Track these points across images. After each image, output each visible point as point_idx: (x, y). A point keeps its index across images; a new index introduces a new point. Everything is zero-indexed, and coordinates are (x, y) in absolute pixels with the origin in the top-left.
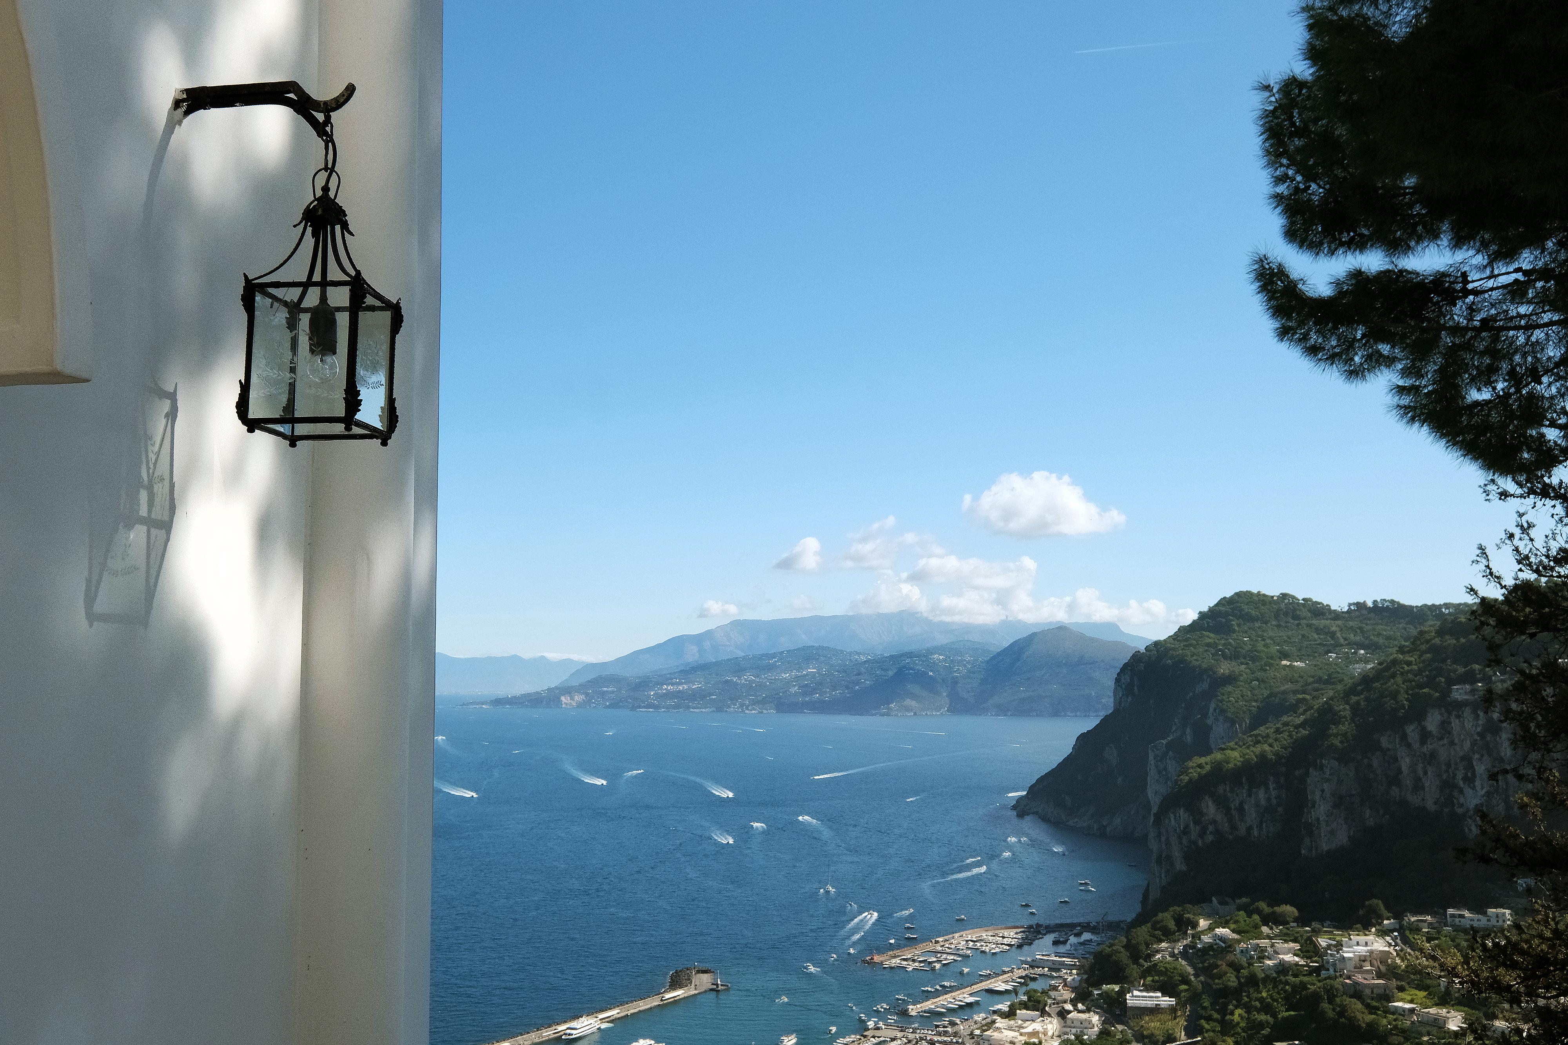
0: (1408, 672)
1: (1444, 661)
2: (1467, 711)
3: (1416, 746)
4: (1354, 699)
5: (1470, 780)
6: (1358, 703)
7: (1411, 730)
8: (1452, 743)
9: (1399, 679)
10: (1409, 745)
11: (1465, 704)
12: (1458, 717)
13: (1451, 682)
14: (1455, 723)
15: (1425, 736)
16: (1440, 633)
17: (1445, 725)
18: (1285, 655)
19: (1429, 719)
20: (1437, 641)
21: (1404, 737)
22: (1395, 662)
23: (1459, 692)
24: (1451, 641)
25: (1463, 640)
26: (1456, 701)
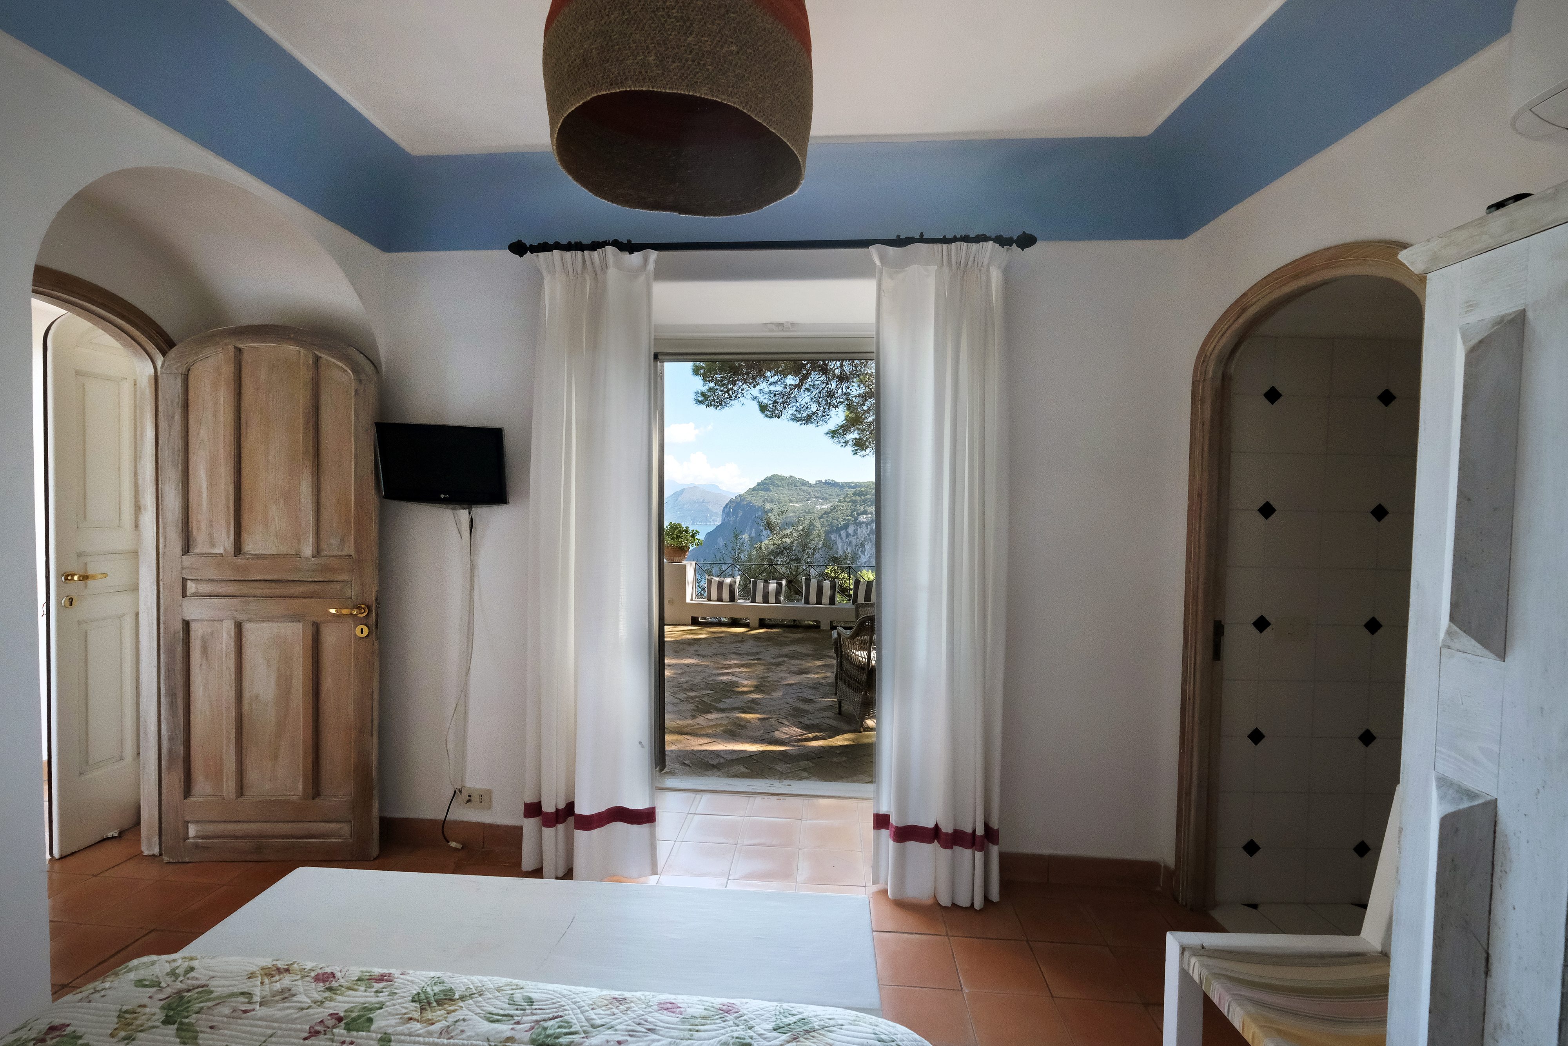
0: (842, 510)
1: (856, 506)
2: (864, 525)
3: (844, 538)
4: (822, 520)
5: (863, 552)
6: (823, 522)
7: (843, 533)
8: (858, 538)
9: (839, 512)
10: (842, 539)
11: (863, 522)
12: (860, 528)
13: (858, 514)
14: (859, 530)
15: (848, 535)
16: (855, 494)
17: (855, 531)
18: (791, 501)
19: (850, 528)
20: (854, 498)
21: (840, 535)
22: (837, 505)
23: (862, 518)
24: (858, 498)
25: (863, 498)
26: (860, 521)
